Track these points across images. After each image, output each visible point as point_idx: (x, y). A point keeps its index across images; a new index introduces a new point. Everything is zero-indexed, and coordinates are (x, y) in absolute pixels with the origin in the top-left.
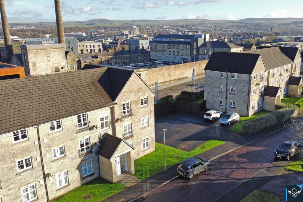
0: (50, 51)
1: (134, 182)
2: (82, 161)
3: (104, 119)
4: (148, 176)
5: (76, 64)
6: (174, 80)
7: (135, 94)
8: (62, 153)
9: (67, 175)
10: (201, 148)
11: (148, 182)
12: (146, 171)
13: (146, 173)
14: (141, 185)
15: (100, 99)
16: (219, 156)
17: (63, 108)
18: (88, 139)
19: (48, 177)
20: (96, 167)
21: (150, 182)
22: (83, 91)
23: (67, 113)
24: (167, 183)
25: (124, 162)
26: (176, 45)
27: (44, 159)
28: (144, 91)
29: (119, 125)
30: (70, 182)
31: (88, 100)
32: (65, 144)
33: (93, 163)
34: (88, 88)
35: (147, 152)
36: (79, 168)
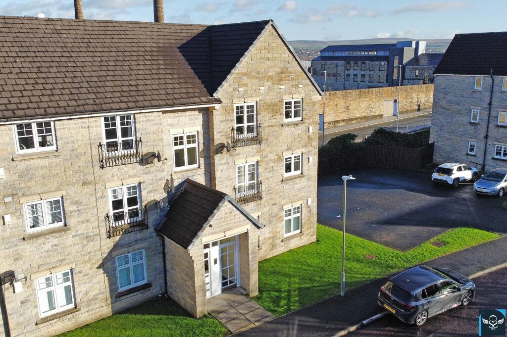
2: (116, 246)
3: (185, 140)
4: (295, 307)
6: (356, 119)
9: (69, 283)
10: (436, 244)
11: (293, 324)
13: (288, 298)
15: (177, 86)
17: (66, 91)
18: (134, 187)
19: (12, 284)
20: (156, 269)
22: (134, 63)
24: (350, 333)
25: (232, 262)
26: (360, 63)
29: (224, 161)
30: (78, 301)
31: (141, 82)
33: (147, 256)
35: (294, 244)
36: (107, 265)
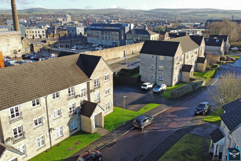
0: (9, 37)
1: (105, 133)
2: (71, 119)
3: (83, 90)
4: (114, 129)
5: (29, 47)
6: (110, 60)
7: (102, 72)
8: (59, 114)
9: (61, 129)
10: (145, 109)
12: (111, 125)
13: (112, 127)
14: (110, 134)
15: (81, 77)
16: (158, 114)
17: (59, 83)
18: (74, 104)
19: (51, 130)
20: (78, 124)
21: (116, 133)
23: (62, 86)
24: (127, 133)
25: (97, 120)
26: (108, 32)
27: (49, 118)
28: (107, 71)
29: (92, 94)
30: (63, 134)
31: (73, 77)
32: (61, 108)
33: (77, 121)
35: (108, 113)
36: (69, 124)
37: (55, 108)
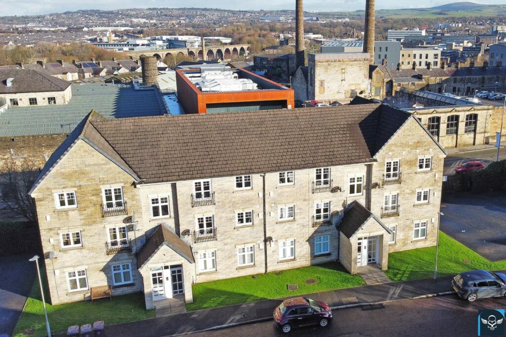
0: (347, 65)
1: (379, 281)
2: (316, 232)
3: (356, 180)
5: (385, 87)
7: (409, 149)
8: (291, 215)
9: (293, 246)
11: (399, 287)
12: (405, 271)
13: (403, 274)
14: (387, 287)
17: (300, 156)
18: (327, 204)
20: (334, 246)
21: (403, 288)
22: (333, 136)
23: (303, 163)
24: (427, 297)
25: (374, 249)
27: (267, 217)
28: (427, 148)
29: (377, 192)
30: (296, 255)
31: (336, 149)
32: (295, 204)
33: (330, 239)
34: (341, 132)
36: (311, 240)
37: (281, 201)
